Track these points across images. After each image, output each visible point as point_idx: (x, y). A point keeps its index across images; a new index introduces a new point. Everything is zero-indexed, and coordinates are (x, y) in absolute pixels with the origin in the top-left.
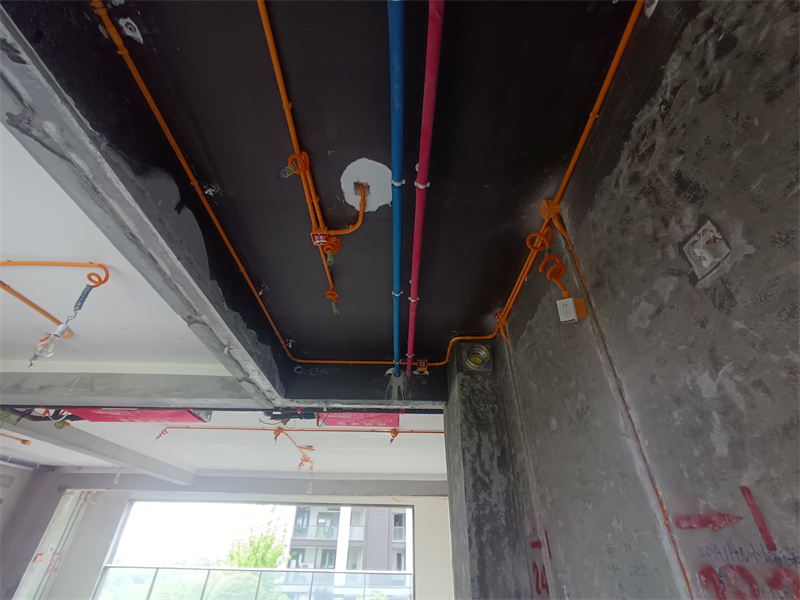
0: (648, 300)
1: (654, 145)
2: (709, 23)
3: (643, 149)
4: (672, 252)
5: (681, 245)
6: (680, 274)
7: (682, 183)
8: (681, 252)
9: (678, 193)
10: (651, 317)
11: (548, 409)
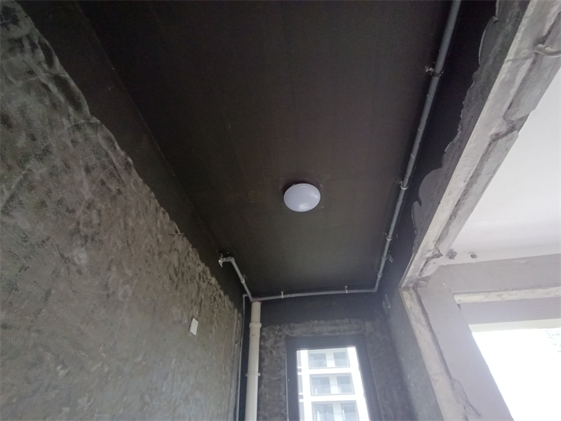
11: (86, 237)
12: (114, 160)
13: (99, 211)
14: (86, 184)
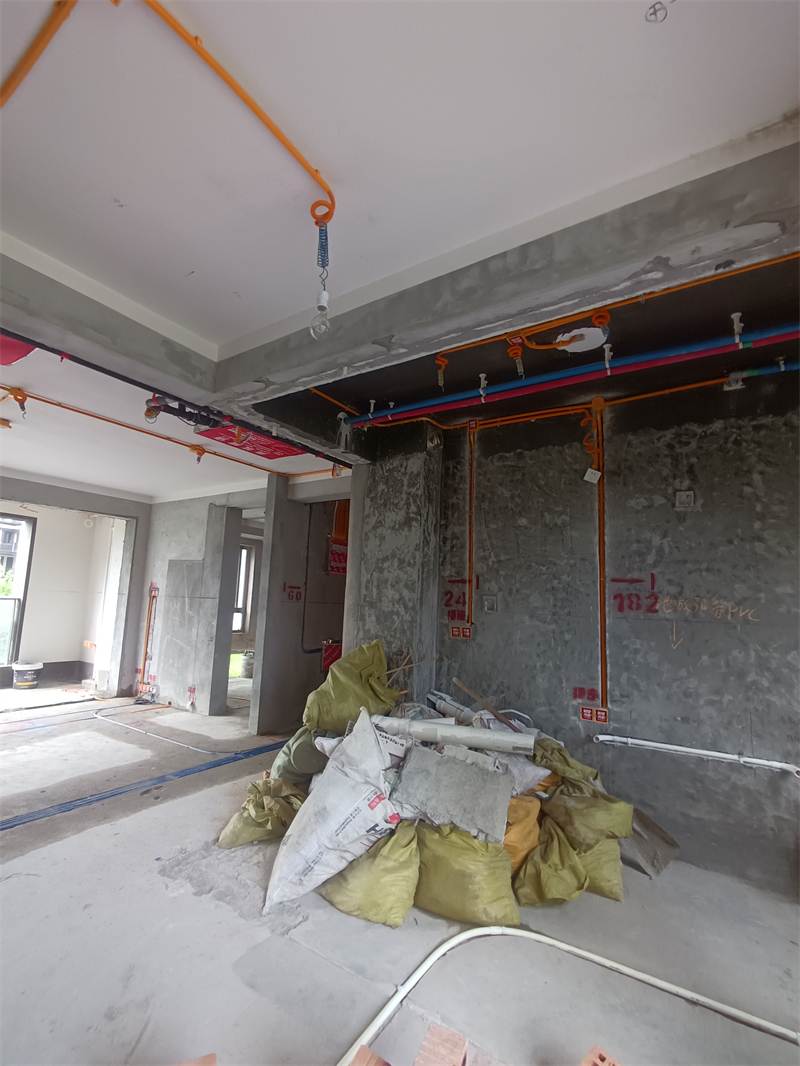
0: (646, 499)
1: (689, 443)
2: (739, 428)
3: (684, 439)
4: (670, 490)
5: (676, 491)
6: (669, 500)
7: (691, 470)
8: (675, 493)
9: (687, 472)
10: (644, 507)
11: (520, 512)
12: (509, 463)
13: (519, 496)
14: (505, 491)
